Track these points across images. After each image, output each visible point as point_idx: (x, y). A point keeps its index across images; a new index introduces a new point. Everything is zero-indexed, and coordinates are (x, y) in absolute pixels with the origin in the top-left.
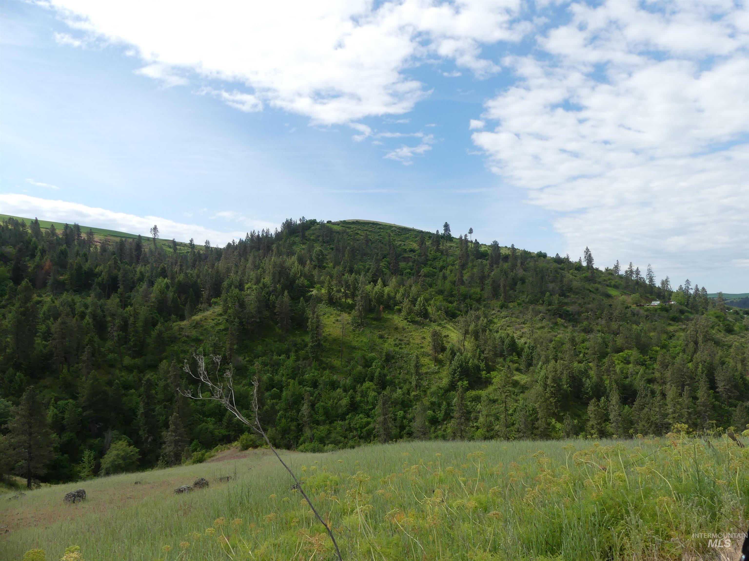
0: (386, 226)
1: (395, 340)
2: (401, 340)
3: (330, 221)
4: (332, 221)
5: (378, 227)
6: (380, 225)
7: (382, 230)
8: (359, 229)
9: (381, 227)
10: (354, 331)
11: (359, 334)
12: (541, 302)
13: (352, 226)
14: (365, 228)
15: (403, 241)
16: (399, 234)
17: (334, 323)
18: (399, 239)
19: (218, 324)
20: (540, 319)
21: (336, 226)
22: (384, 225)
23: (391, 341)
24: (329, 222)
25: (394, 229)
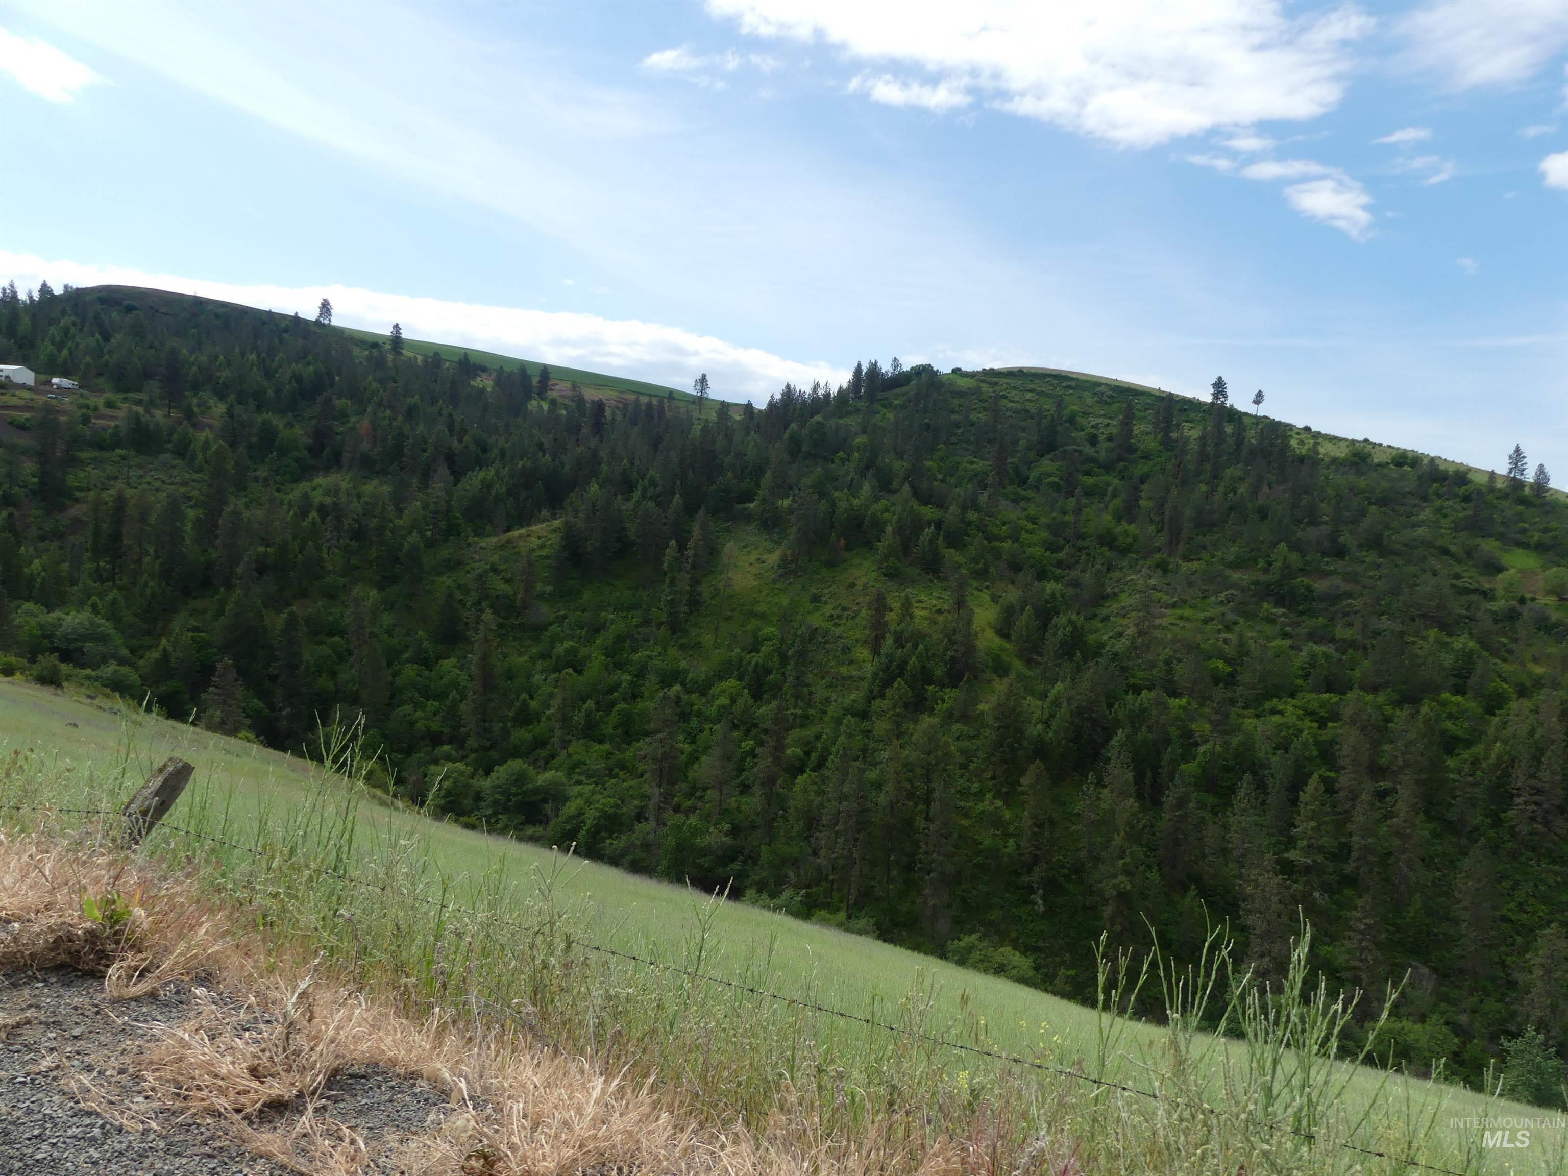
0: (1087, 381)
1: (835, 608)
2: (844, 609)
3: (959, 369)
4: (963, 369)
5: (1064, 384)
6: (1072, 379)
7: (1071, 391)
8: (1015, 388)
9: (1073, 384)
10: (774, 581)
11: (780, 589)
12: (1261, 564)
13: (1002, 381)
14: (1032, 386)
15: (1111, 418)
16: (1109, 400)
17: (751, 564)
18: (1102, 412)
19: (542, 547)
20: (1222, 602)
21: (965, 380)
22: (1082, 381)
23: (828, 610)
24: (956, 371)
25: (1102, 389)
